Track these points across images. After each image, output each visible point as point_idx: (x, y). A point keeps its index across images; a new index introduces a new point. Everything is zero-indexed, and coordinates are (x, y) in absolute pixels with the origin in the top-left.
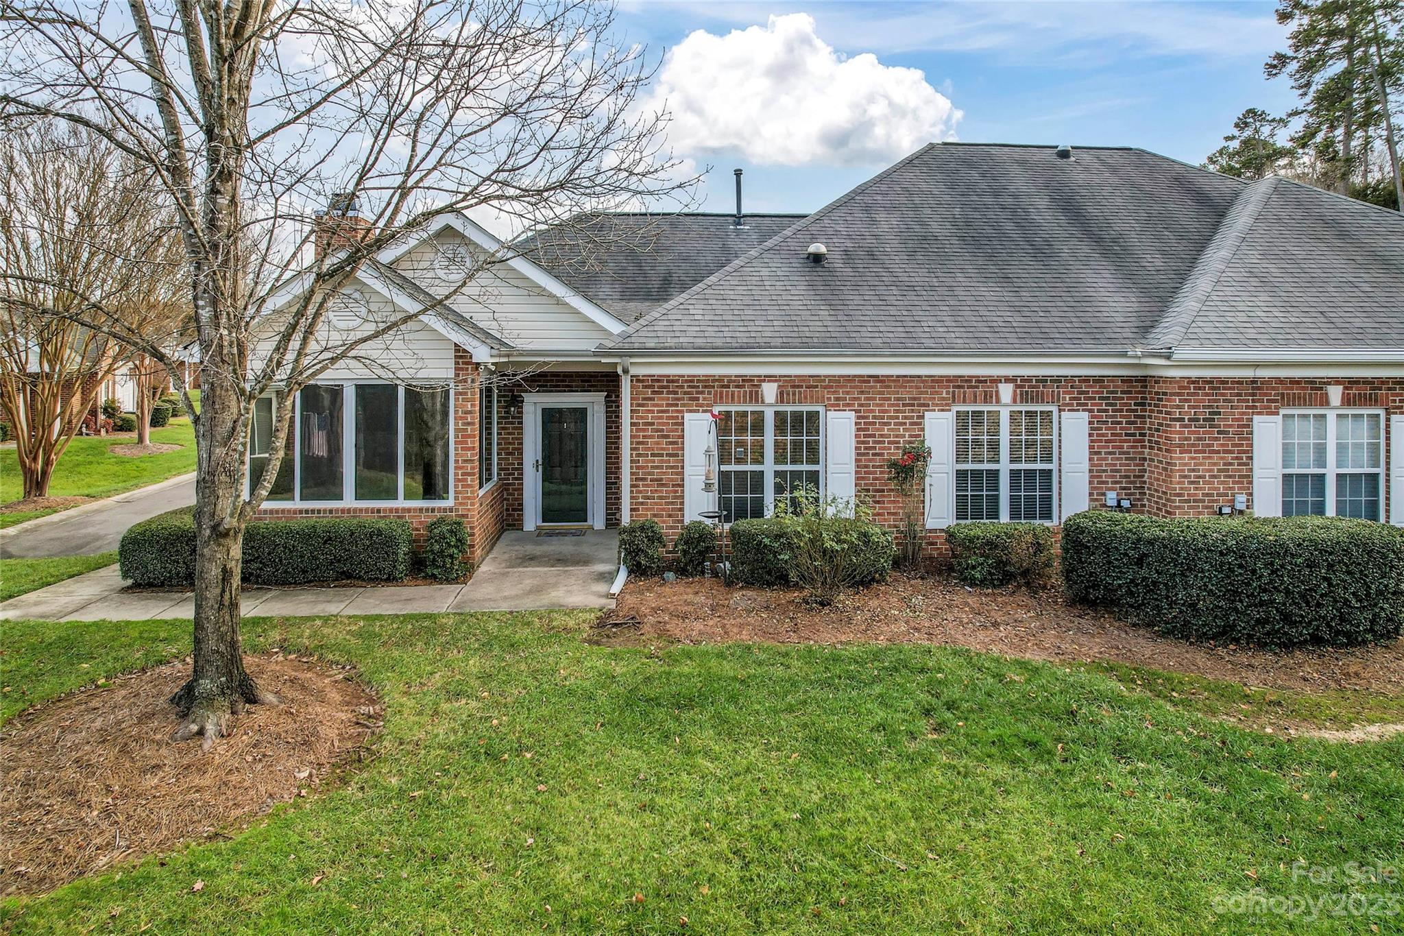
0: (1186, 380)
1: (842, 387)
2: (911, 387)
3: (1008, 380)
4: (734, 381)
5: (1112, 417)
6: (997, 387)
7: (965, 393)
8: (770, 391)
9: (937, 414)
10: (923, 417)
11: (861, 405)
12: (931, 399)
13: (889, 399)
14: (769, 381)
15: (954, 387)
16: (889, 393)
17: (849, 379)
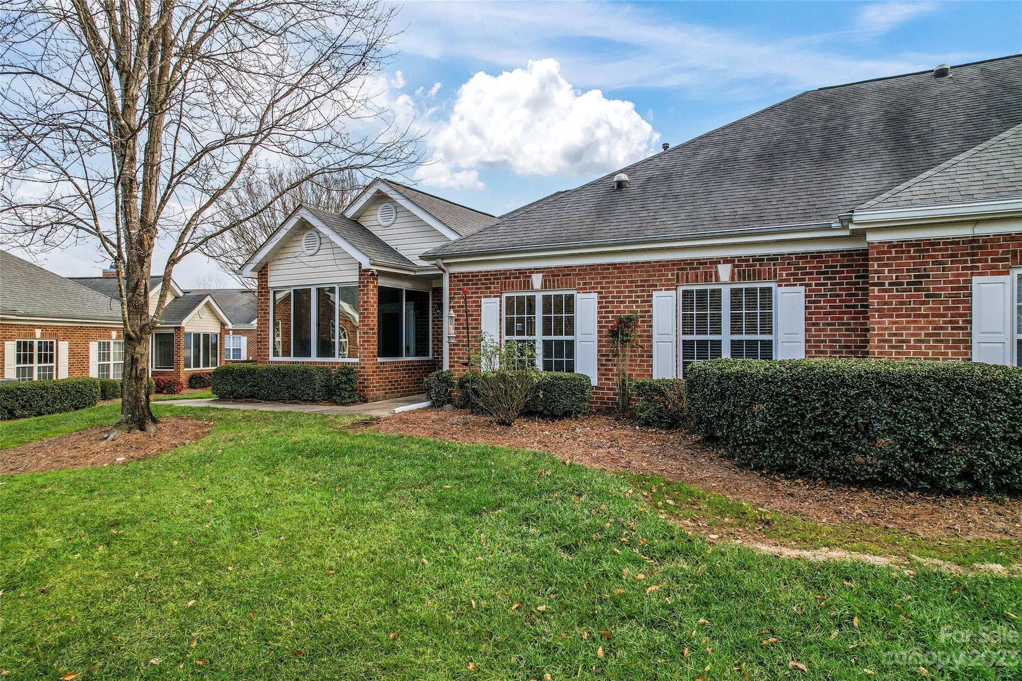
0: (886, 245)
1: (588, 274)
2: (642, 271)
3: (726, 261)
4: (514, 274)
5: (831, 290)
6: (716, 268)
7: (687, 274)
8: (537, 280)
9: (664, 293)
10: (651, 296)
11: (602, 288)
12: (658, 281)
13: (624, 282)
14: (537, 273)
15: (678, 269)
16: (624, 277)
17: (593, 267)
